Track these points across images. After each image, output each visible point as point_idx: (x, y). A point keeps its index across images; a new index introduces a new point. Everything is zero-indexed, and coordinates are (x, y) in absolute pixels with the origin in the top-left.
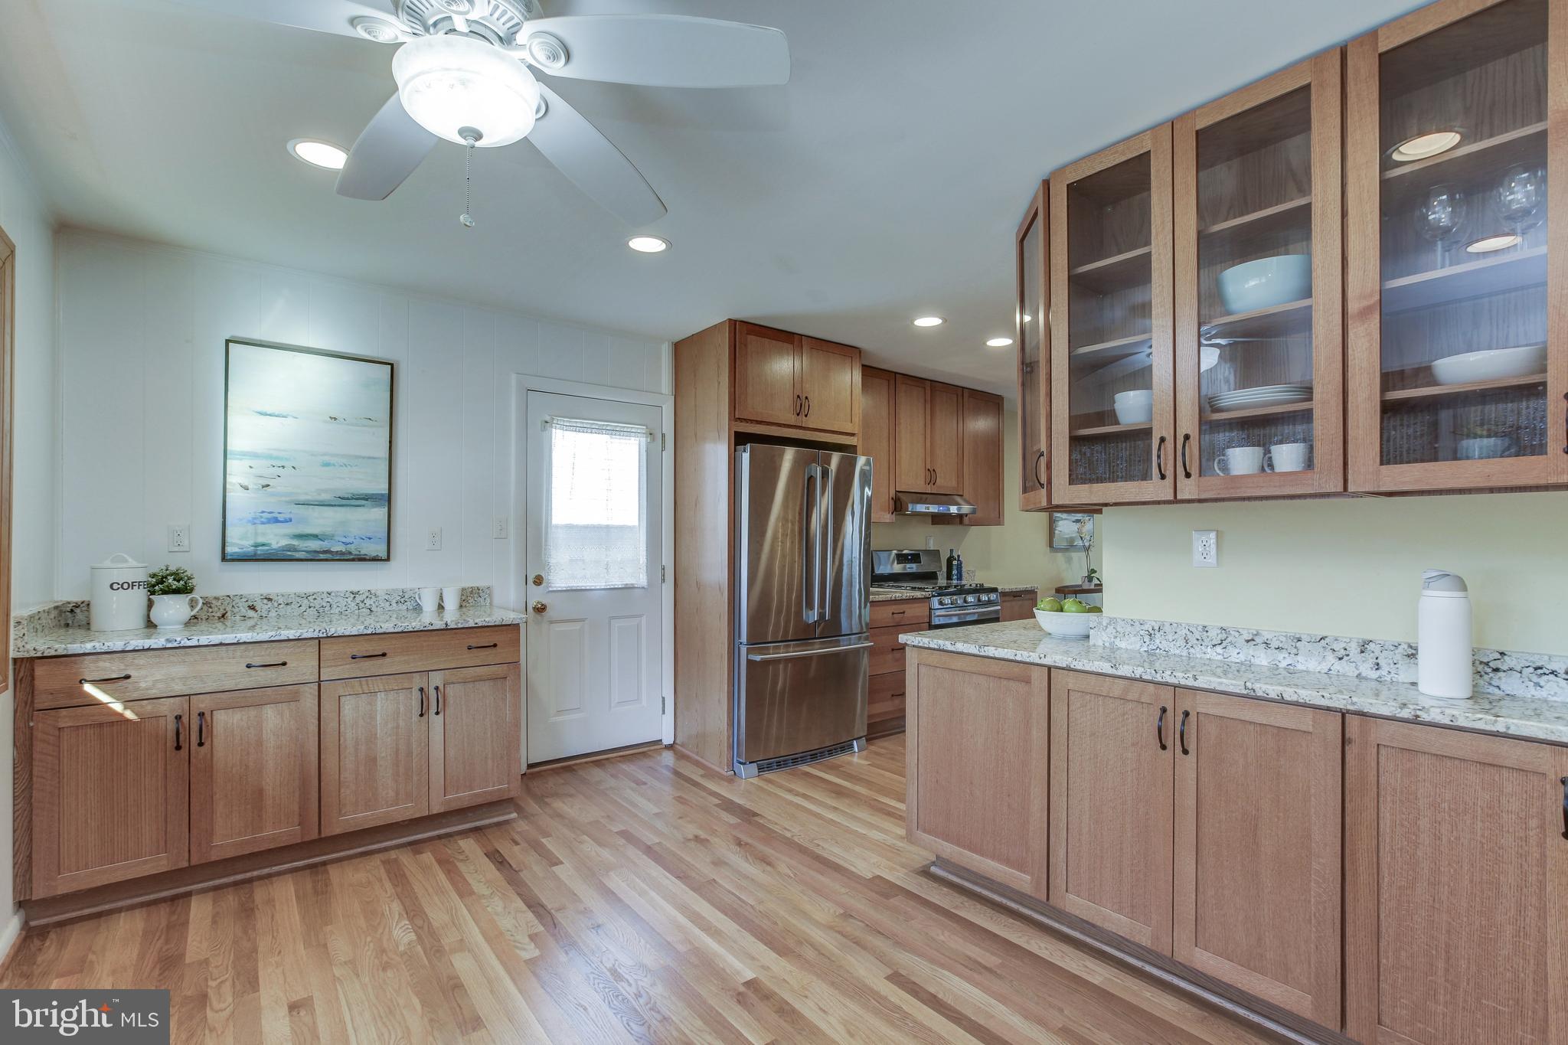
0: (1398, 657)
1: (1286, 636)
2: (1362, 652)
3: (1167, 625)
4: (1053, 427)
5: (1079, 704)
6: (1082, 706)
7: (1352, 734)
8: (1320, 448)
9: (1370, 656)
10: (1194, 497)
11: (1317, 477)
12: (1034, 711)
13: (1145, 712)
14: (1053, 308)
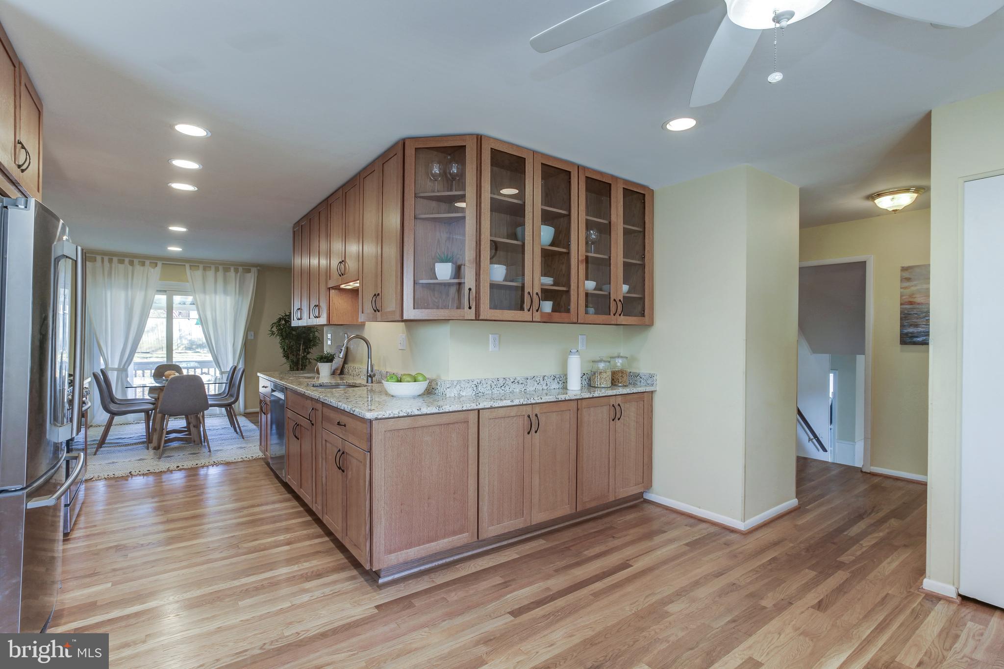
0: (551, 380)
1: (524, 378)
3: (483, 380)
4: (482, 276)
5: (493, 426)
6: (494, 426)
7: (579, 407)
8: (573, 306)
9: (545, 381)
10: (539, 320)
11: (572, 316)
12: (470, 437)
13: (521, 419)
14: (482, 210)
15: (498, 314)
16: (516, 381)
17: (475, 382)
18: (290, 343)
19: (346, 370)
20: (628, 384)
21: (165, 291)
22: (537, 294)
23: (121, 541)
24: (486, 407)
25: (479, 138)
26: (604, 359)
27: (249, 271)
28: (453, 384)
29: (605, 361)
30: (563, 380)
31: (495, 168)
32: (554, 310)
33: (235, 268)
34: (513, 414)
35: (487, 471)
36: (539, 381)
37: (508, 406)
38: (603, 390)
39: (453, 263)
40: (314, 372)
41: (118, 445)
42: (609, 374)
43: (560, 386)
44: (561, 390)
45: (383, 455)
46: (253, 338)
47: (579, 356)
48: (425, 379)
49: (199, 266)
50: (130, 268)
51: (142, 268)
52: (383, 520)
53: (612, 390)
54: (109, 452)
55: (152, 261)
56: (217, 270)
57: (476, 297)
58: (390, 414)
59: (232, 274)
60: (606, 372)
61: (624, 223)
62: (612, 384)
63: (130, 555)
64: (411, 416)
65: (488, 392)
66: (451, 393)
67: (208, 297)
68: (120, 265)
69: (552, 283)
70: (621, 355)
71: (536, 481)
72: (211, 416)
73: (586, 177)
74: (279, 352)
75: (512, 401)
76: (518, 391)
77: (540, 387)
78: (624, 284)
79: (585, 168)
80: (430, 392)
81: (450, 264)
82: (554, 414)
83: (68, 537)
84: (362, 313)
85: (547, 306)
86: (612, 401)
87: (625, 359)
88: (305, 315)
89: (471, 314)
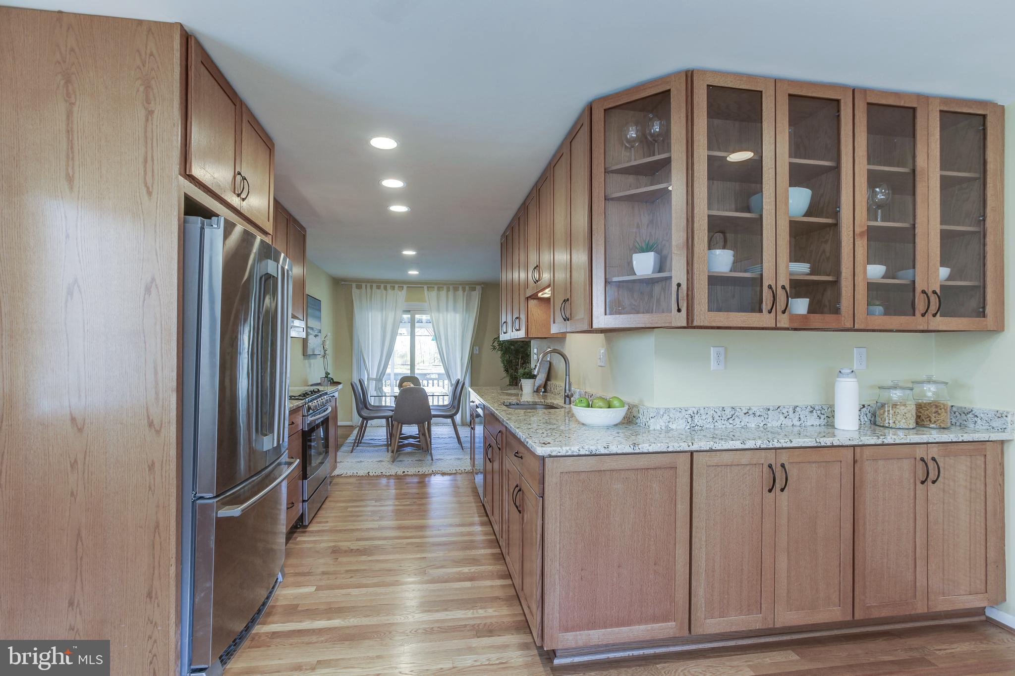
0: (807, 413)
1: (763, 408)
2: (794, 412)
3: (702, 409)
4: (696, 265)
5: (713, 476)
6: (715, 476)
7: (858, 457)
8: (845, 303)
9: (797, 414)
10: (787, 326)
11: (843, 318)
12: (679, 490)
13: (757, 470)
14: (695, 175)
15: (722, 318)
16: (750, 412)
17: (690, 412)
18: (510, 357)
19: (549, 387)
20: (949, 425)
21: (410, 311)
22: (783, 287)
23: (339, 541)
24: (702, 449)
25: (689, 76)
26: (901, 384)
27: (474, 289)
28: (658, 413)
29: (902, 388)
30: (828, 416)
31: (716, 122)
32: (812, 310)
33: (462, 287)
34: (744, 461)
35: (704, 539)
36: (787, 414)
37: (737, 450)
38: (901, 433)
39: (656, 252)
40: (518, 389)
41: (369, 445)
42: (912, 408)
43: (823, 421)
44: (823, 429)
45: (558, 502)
46: (478, 353)
47: (855, 380)
48: (623, 404)
49: (434, 287)
50: (384, 292)
51: (393, 292)
52: (558, 587)
53: (917, 434)
54: (361, 451)
55: (399, 285)
56: (448, 290)
57: (687, 295)
58: (567, 452)
59: (460, 292)
60: (905, 405)
61: (941, 169)
62: (917, 423)
63: (340, 559)
64: (596, 455)
65: (708, 426)
66: (657, 424)
67: (441, 315)
68: (377, 290)
69: (808, 270)
70: (934, 378)
71: (783, 563)
72: (437, 424)
73: (868, 104)
74: (501, 367)
75: (743, 443)
76: (753, 426)
77: (788, 422)
78: (941, 266)
79: (865, 91)
80: (630, 420)
81: (653, 253)
82: (814, 465)
83: (306, 529)
84: (554, 323)
85: (801, 306)
86: (920, 452)
87: (942, 386)
88: (510, 330)
89: (681, 319)
